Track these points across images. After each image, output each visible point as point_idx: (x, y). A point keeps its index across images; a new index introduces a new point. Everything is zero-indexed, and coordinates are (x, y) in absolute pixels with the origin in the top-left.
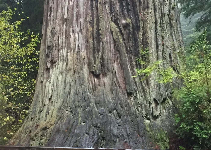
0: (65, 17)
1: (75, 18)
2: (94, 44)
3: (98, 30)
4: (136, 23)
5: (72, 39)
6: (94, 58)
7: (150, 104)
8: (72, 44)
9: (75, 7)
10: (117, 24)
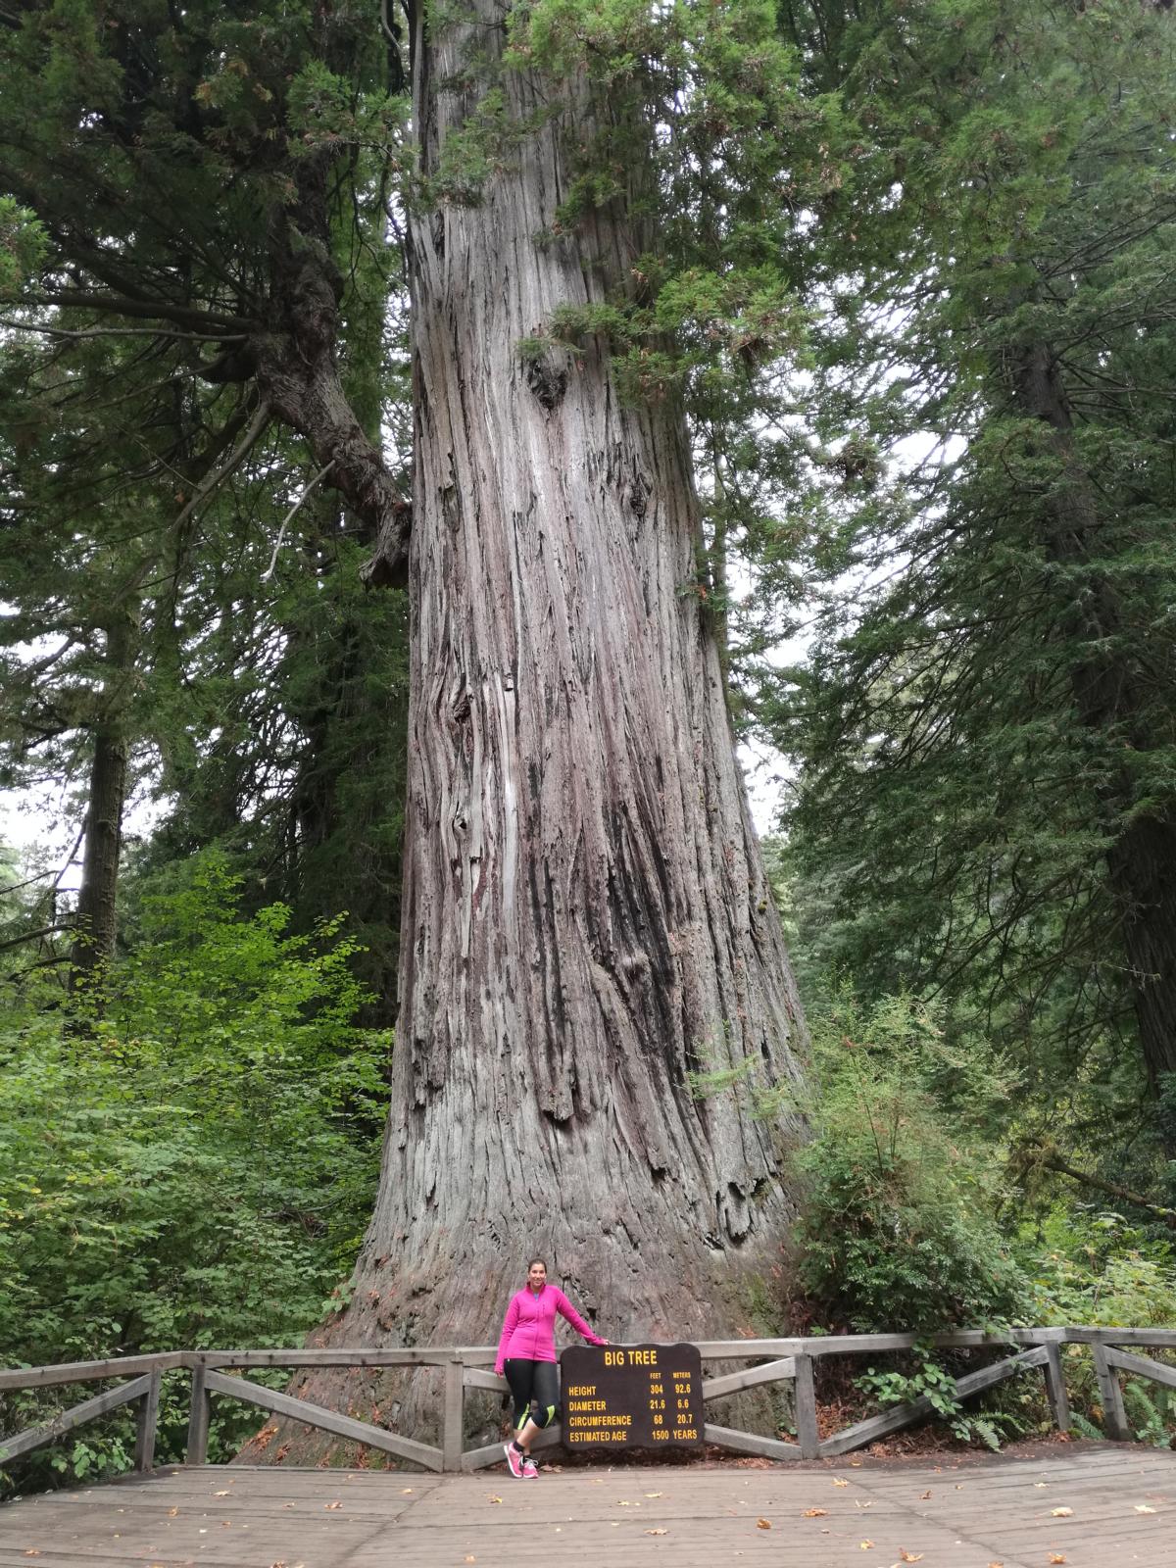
0: (464, 954)
1: (491, 954)
2: (548, 1031)
3: (558, 989)
4: (663, 962)
5: (486, 1017)
6: (552, 1070)
7: (719, 1199)
8: (486, 1031)
9: (490, 924)
10: (611, 969)
